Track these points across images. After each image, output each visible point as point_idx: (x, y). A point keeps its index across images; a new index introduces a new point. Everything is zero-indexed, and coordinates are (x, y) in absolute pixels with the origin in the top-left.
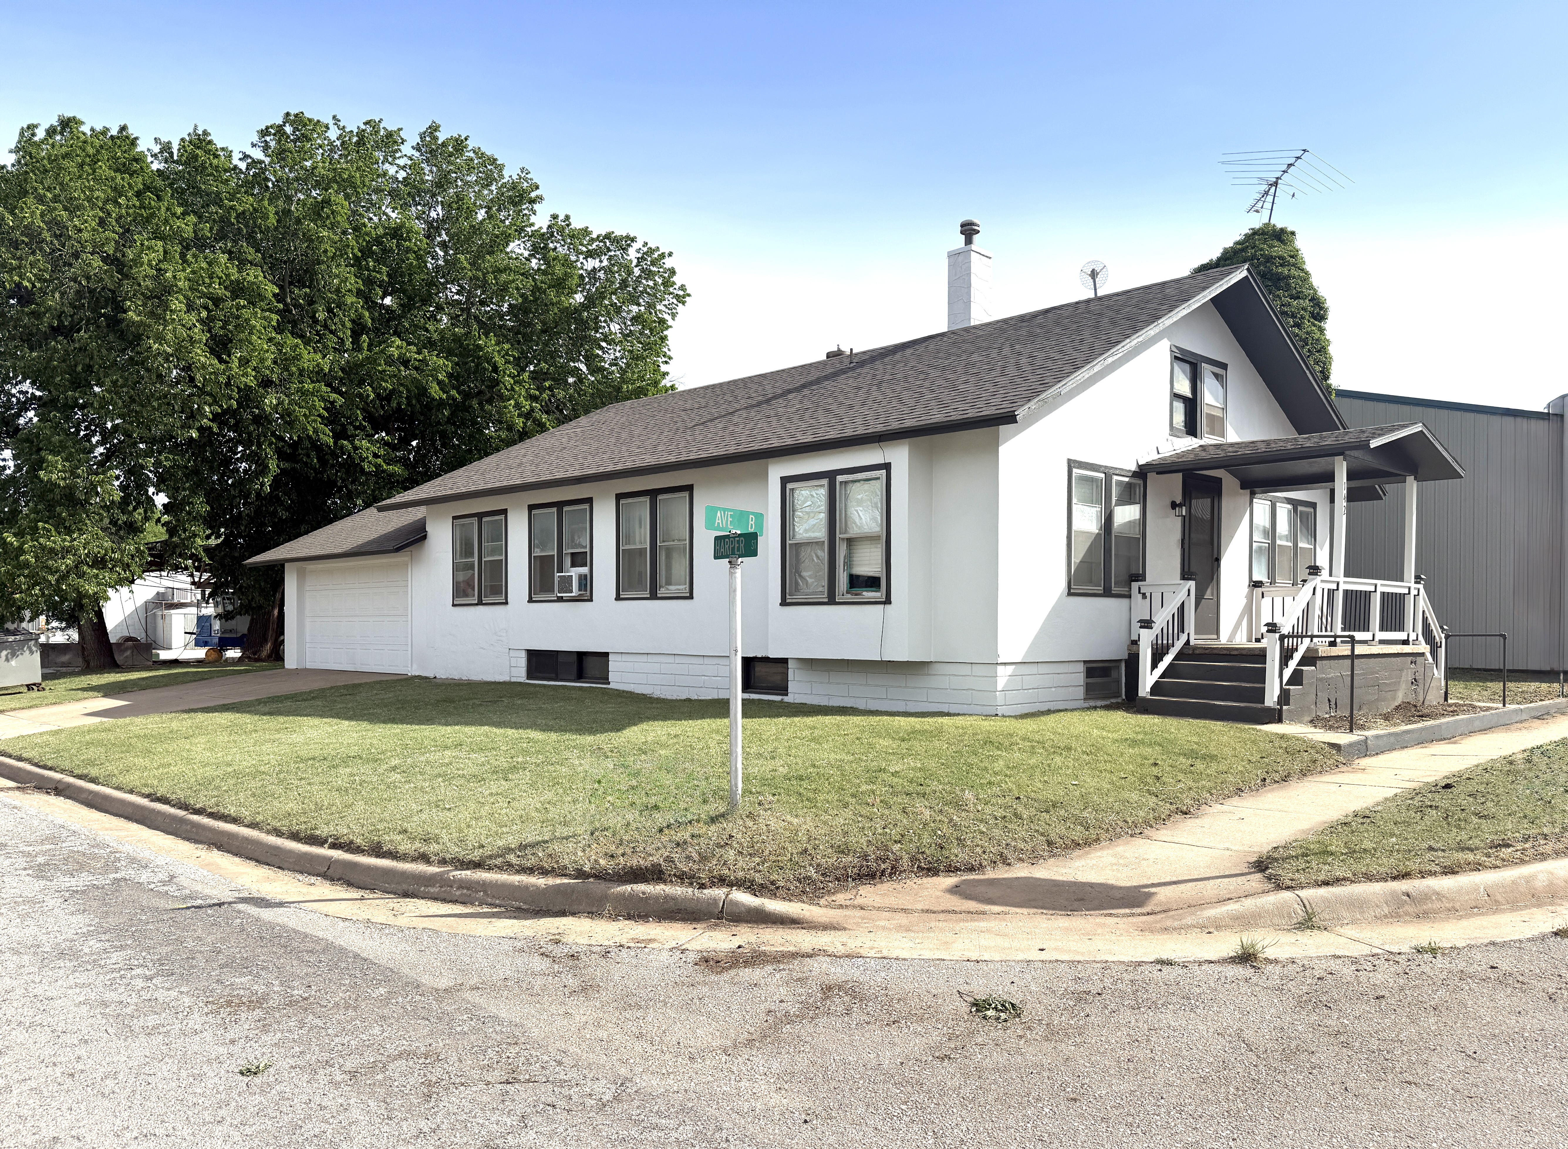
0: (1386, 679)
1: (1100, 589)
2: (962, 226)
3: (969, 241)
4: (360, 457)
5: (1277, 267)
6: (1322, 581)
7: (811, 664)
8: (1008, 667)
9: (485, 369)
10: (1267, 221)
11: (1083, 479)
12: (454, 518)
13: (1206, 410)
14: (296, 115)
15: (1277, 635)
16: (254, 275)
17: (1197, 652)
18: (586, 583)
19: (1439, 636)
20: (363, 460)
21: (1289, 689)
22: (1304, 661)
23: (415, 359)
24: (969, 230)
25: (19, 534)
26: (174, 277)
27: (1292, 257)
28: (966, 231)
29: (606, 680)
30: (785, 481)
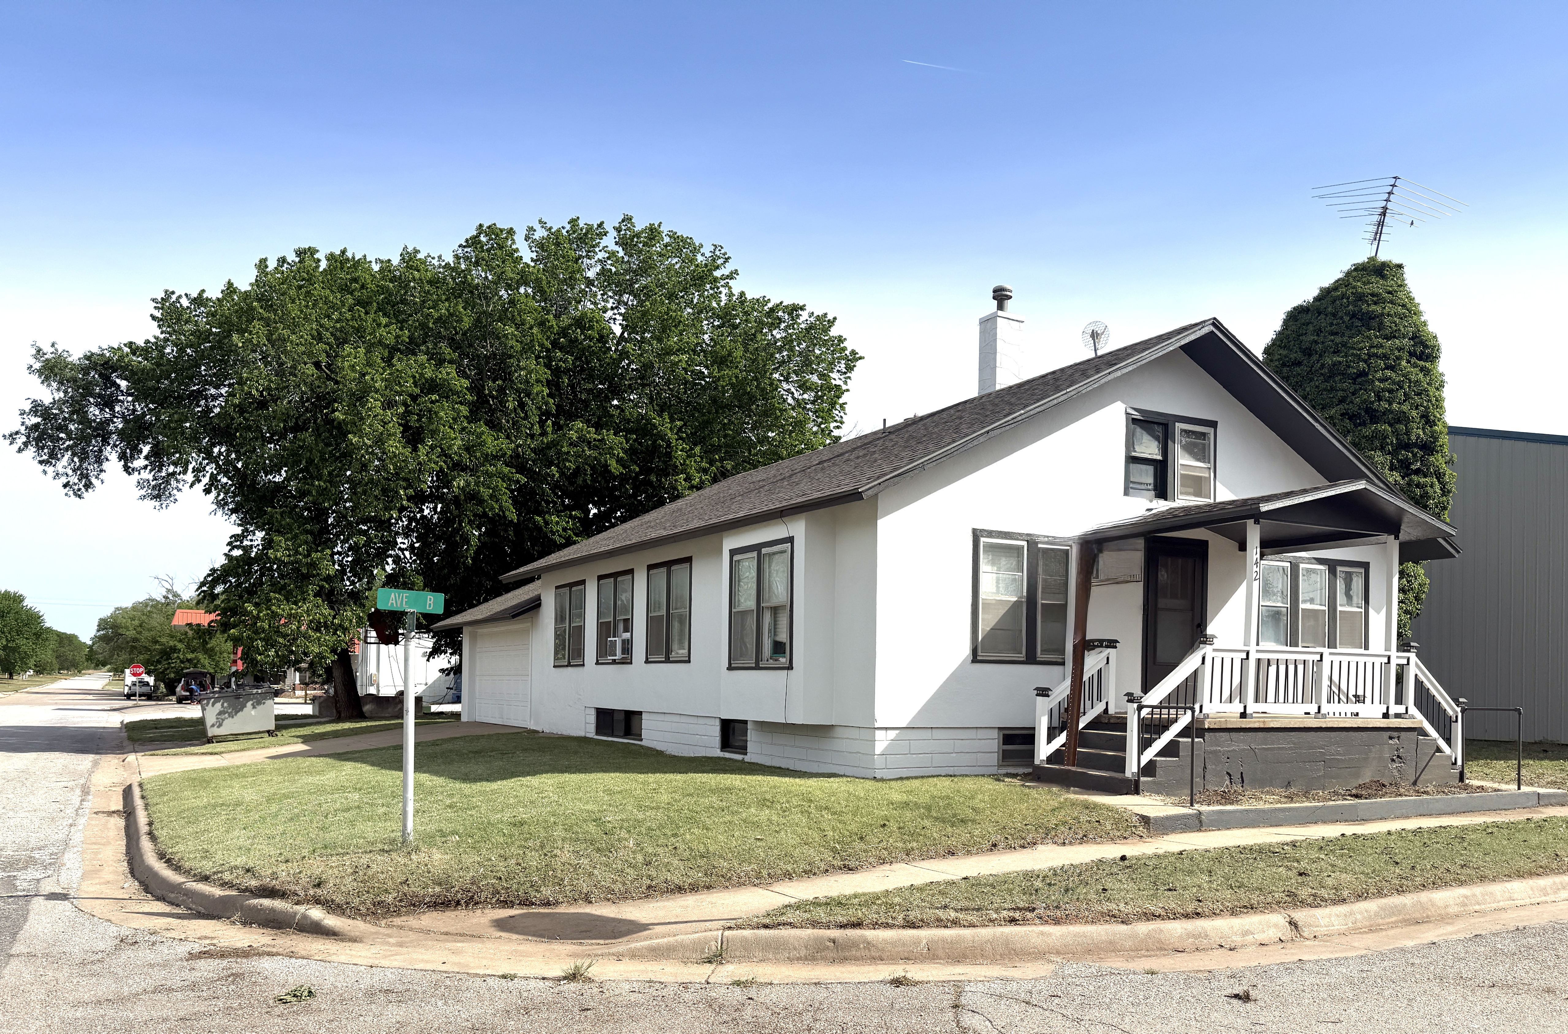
0: (1340, 754)
1: (1022, 656)
2: (994, 291)
3: (1000, 307)
4: (552, 531)
5: (1368, 305)
6: (1215, 650)
7: (765, 726)
8: (889, 732)
9: (660, 446)
10: (1373, 254)
11: (990, 547)
12: (557, 588)
13: (1179, 471)
14: (489, 227)
15: (1135, 705)
16: (448, 372)
17: (1112, 721)
18: (627, 647)
19: (1450, 707)
20: (553, 533)
21: (1156, 761)
22: (1186, 732)
23: (595, 440)
24: (1001, 296)
25: (257, 605)
26: (372, 379)
27: (1390, 293)
28: (998, 296)
29: (639, 737)
30: (733, 552)
